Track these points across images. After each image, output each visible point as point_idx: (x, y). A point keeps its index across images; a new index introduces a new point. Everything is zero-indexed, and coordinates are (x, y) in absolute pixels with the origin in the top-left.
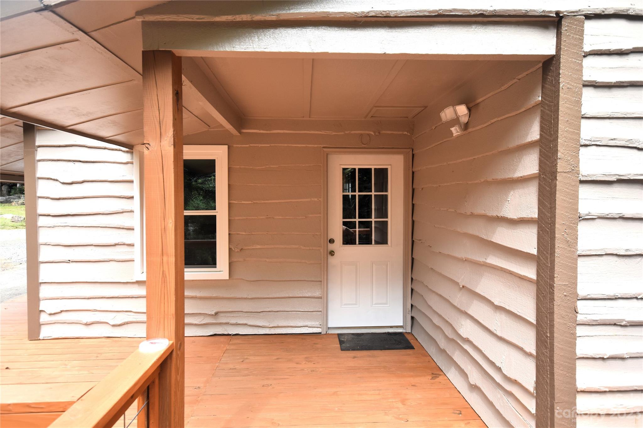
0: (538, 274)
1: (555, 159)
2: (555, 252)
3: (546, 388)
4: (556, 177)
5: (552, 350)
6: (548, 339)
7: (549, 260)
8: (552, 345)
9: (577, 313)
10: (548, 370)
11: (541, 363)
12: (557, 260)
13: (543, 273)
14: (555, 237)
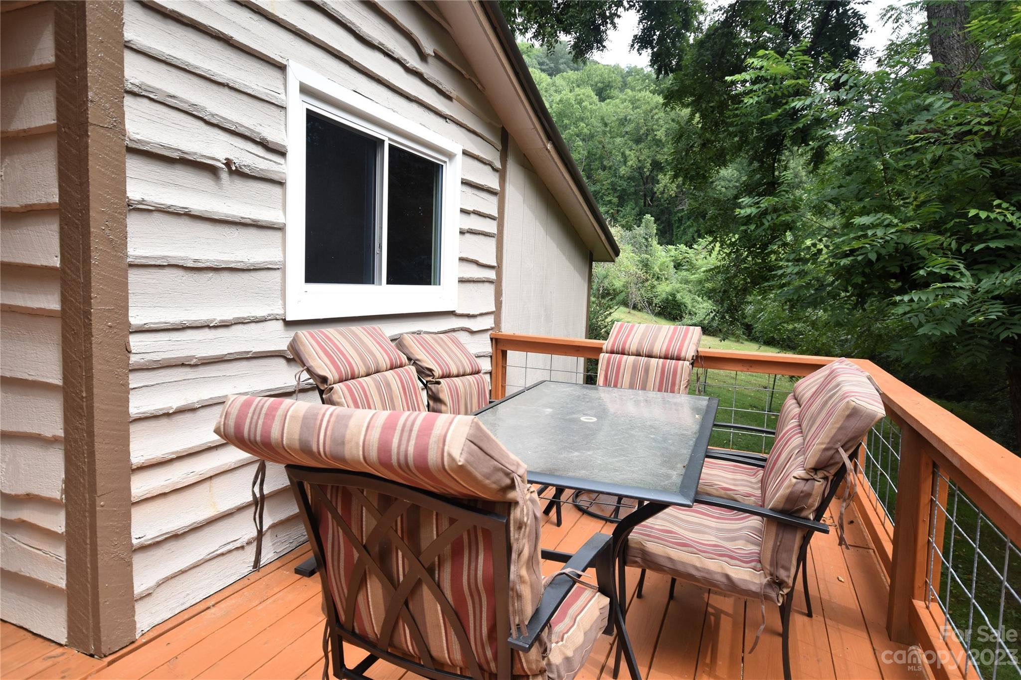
0: (64, 301)
1: (84, 101)
2: (90, 257)
3: (82, 481)
4: (87, 131)
5: (90, 417)
6: (83, 401)
7: (81, 272)
8: (91, 408)
9: (130, 352)
10: (85, 452)
11: (73, 444)
12: (94, 271)
13: (71, 296)
14: (89, 233)
